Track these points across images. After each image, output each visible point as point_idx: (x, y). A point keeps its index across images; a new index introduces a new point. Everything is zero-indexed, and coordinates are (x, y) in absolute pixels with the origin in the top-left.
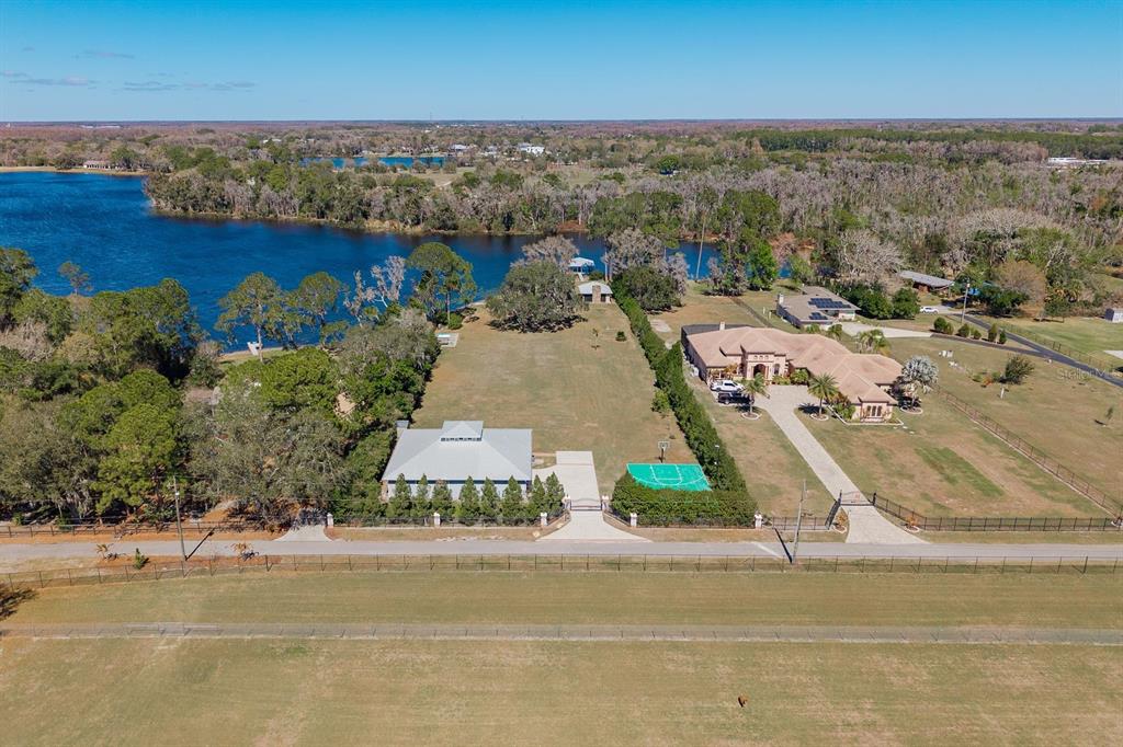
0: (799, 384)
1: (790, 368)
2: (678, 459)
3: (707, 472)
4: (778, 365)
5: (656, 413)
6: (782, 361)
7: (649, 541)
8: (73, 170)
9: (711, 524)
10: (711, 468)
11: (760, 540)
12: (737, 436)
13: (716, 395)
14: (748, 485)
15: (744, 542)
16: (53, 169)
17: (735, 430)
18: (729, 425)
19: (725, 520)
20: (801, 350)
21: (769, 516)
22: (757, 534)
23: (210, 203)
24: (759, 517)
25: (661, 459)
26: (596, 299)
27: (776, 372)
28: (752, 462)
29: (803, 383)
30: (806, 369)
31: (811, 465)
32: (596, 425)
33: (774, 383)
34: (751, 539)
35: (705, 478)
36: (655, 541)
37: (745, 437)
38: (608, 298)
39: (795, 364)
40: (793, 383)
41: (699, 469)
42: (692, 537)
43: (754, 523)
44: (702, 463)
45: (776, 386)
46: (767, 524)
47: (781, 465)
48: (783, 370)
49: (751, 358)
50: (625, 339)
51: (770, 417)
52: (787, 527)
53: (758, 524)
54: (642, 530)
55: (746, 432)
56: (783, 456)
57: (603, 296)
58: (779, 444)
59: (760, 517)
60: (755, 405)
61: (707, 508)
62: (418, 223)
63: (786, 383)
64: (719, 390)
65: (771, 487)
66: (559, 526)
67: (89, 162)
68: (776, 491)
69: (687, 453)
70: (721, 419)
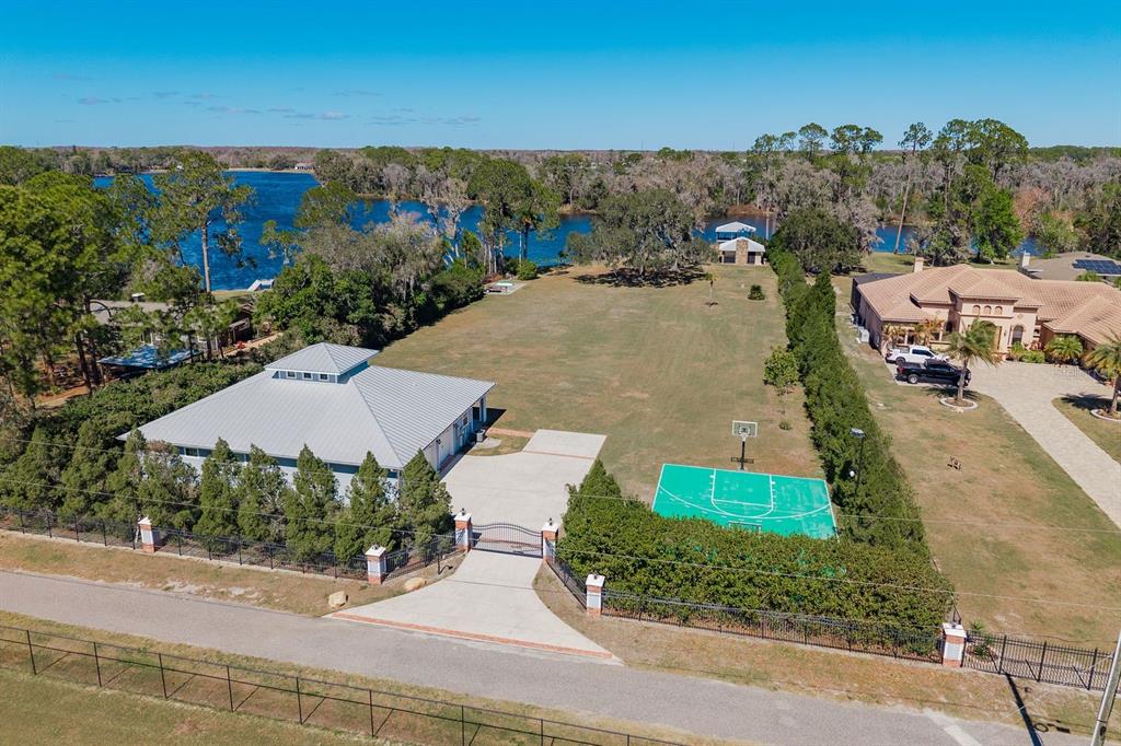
0: (1061, 362)
1: (1044, 333)
2: (782, 466)
3: (837, 497)
4: (1020, 329)
5: (770, 388)
6: (1029, 322)
7: (615, 661)
8: (285, 171)
9: (809, 632)
10: (847, 487)
11: (953, 707)
12: (925, 434)
13: (893, 369)
14: (933, 539)
15: (900, 708)
16: (269, 170)
17: (923, 425)
18: (911, 416)
19: (852, 627)
20: (1066, 306)
21: (990, 630)
22: (947, 684)
23: (368, 184)
24: (956, 631)
25: (742, 461)
26: (741, 259)
27: (1016, 340)
28: (952, 487)
29: (1069, 362)
30: (1078, 335)
31: (1102, 506)
32: (646, 396)
33: (1010, 359)
34: (924, 701)
35: (831, 509)
36: (629, 663)
37: (943, 437)
38: (758, 259)
39: (1055, 327)
40: (1049, 360)
41: (821, 489)
42: (742, 666)
43: (940, 645)
44: (830, 480)
45: (1015, 364)
46: (980, 653)
47: (1026, 498)
48: (1029, 337)
49: (967, 308)
50: (762, 297)
51: (1000, 409)
52: (1047, 673)
53: (953, 651)
54: (614, 623)
55: (946, 430)
56: (1029, 482)
57: (752, 254)
58: (1020, 456)
59: (960, 632)
60: (971, 387)
61: (799, 586)
62: (567, 202)
63: (1034, 360)
64: (901, 361)
65: (997, 546)
66: (409, 585)
67: (301, 165)
68: (1009, 558)
69: (806, 455)
70: (896, 404)
